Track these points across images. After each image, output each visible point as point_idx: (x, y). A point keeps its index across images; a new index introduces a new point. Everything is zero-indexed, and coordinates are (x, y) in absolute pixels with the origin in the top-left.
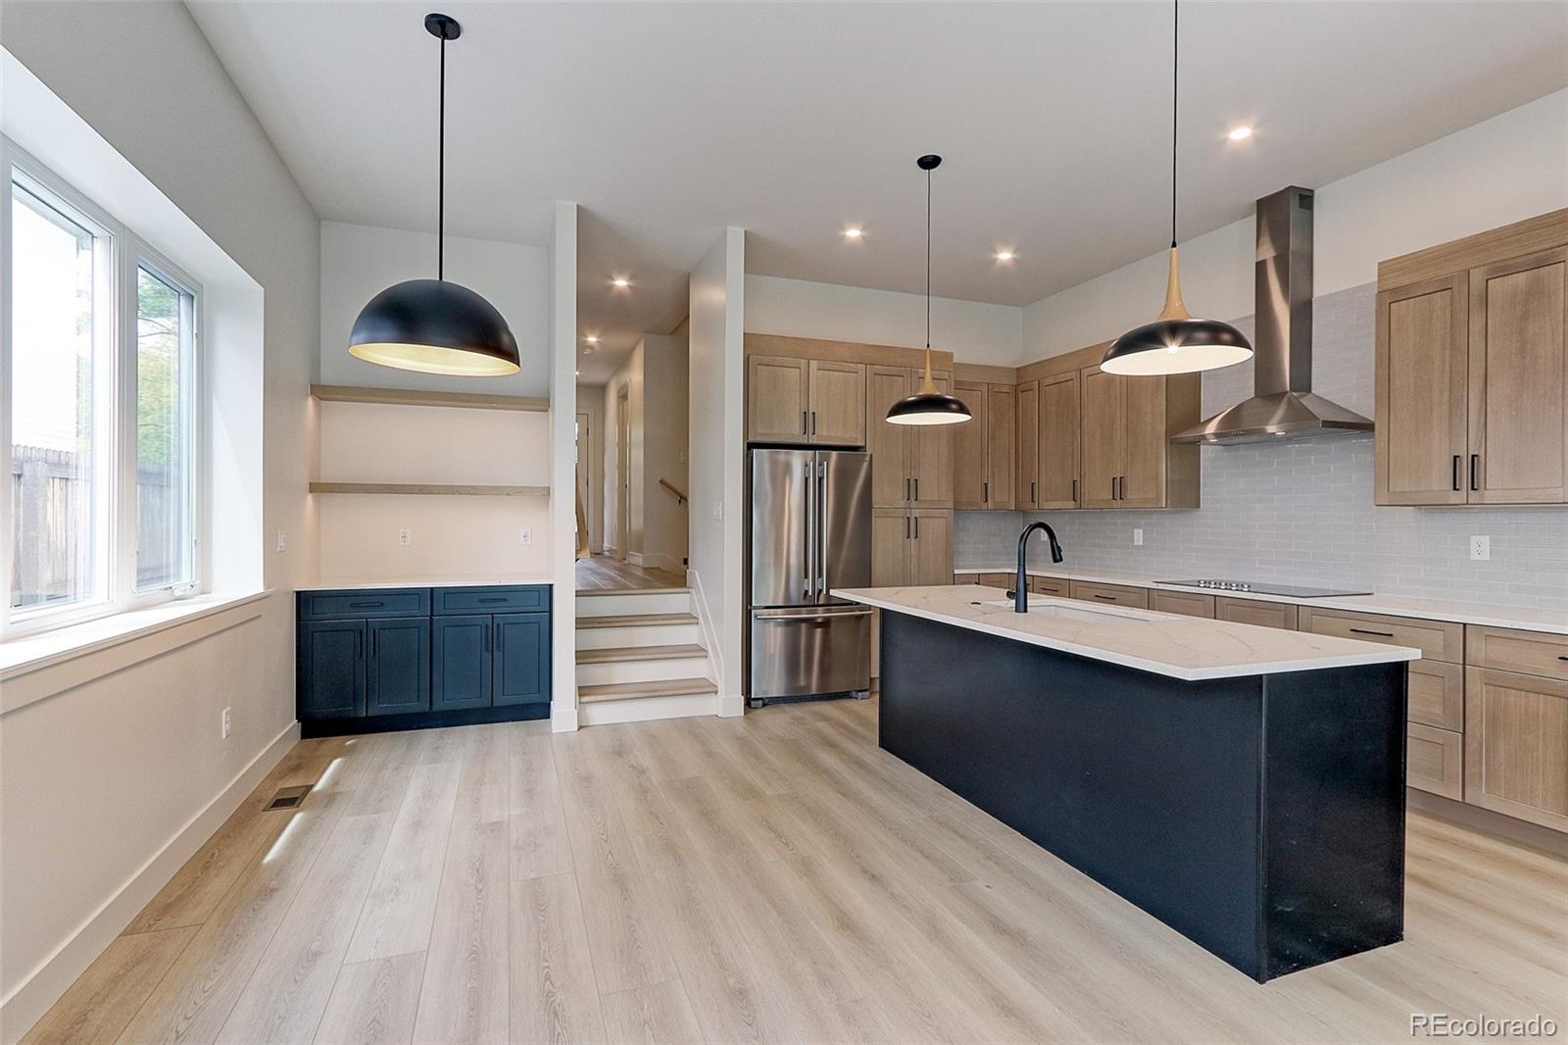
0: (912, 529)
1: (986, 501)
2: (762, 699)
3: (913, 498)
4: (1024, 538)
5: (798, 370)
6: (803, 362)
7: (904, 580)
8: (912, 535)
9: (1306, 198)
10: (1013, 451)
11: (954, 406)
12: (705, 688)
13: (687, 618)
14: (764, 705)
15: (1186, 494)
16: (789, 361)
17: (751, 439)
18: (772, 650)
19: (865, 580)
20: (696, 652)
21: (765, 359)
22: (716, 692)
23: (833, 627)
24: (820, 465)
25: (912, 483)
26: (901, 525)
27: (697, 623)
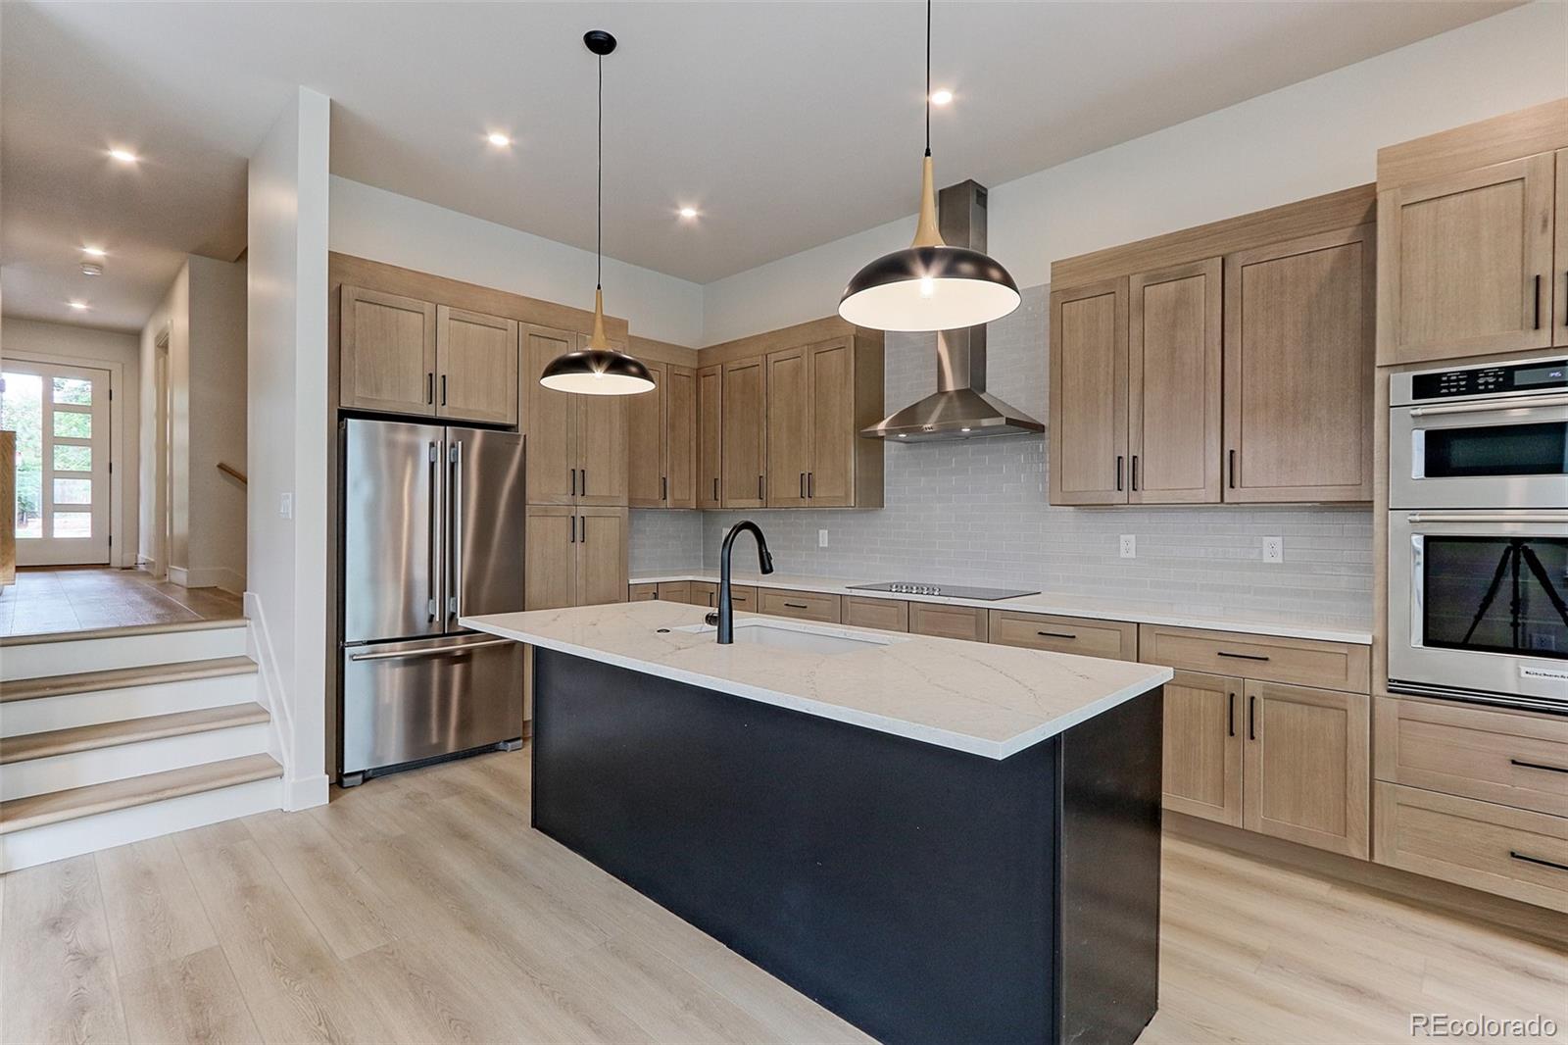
0: (578, 530)
1: (665, 498)
2: (363, 772)
3: (579, 492)
4: (728, 543)
5: (421, 316)
6: (428, 307)
7: (568, 598)
8: (578, 537)
9: (982, 195)
10: (693, 444)
11: (633, 369)
12: (265, 770)
13: (242, 664)
14: (365, 780)
15: (872, 493)
16: (406, 301)
17: (345, 404)
18: (387, 700)
19: (514, 600)
20: (253, 714)
21: (372, 294)
22: (281, 776)
23: (476, 664)
24: (453, 446)
25: (578, 474)
26: (563, 525)
27: (257, 672)
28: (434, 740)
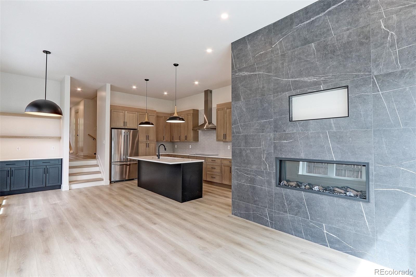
0: (148, 145)
1: (164, 140)
2: (114, 181)
3: (148, 139)
4: (159, 147)
5: (122, 113)
6: (124, 111)
7: (146, 155)
8: (148, 146)
9: (211, 92)
10: (169, 130)
11: (151, 124)
12: (101, 180)
13: (97, 166)
14: (114, 183)
15: (196, 139)
16: (120, 111)
17: (112, 127)
18: (117, 171)
20: (99, 172)
21: (115, 111)
22: (103, 180)
23: (131, 166)
24: (127, 133)
25: (148, 136)
26: (145, 144)
27: (99, 166)
28: (124, 177)
